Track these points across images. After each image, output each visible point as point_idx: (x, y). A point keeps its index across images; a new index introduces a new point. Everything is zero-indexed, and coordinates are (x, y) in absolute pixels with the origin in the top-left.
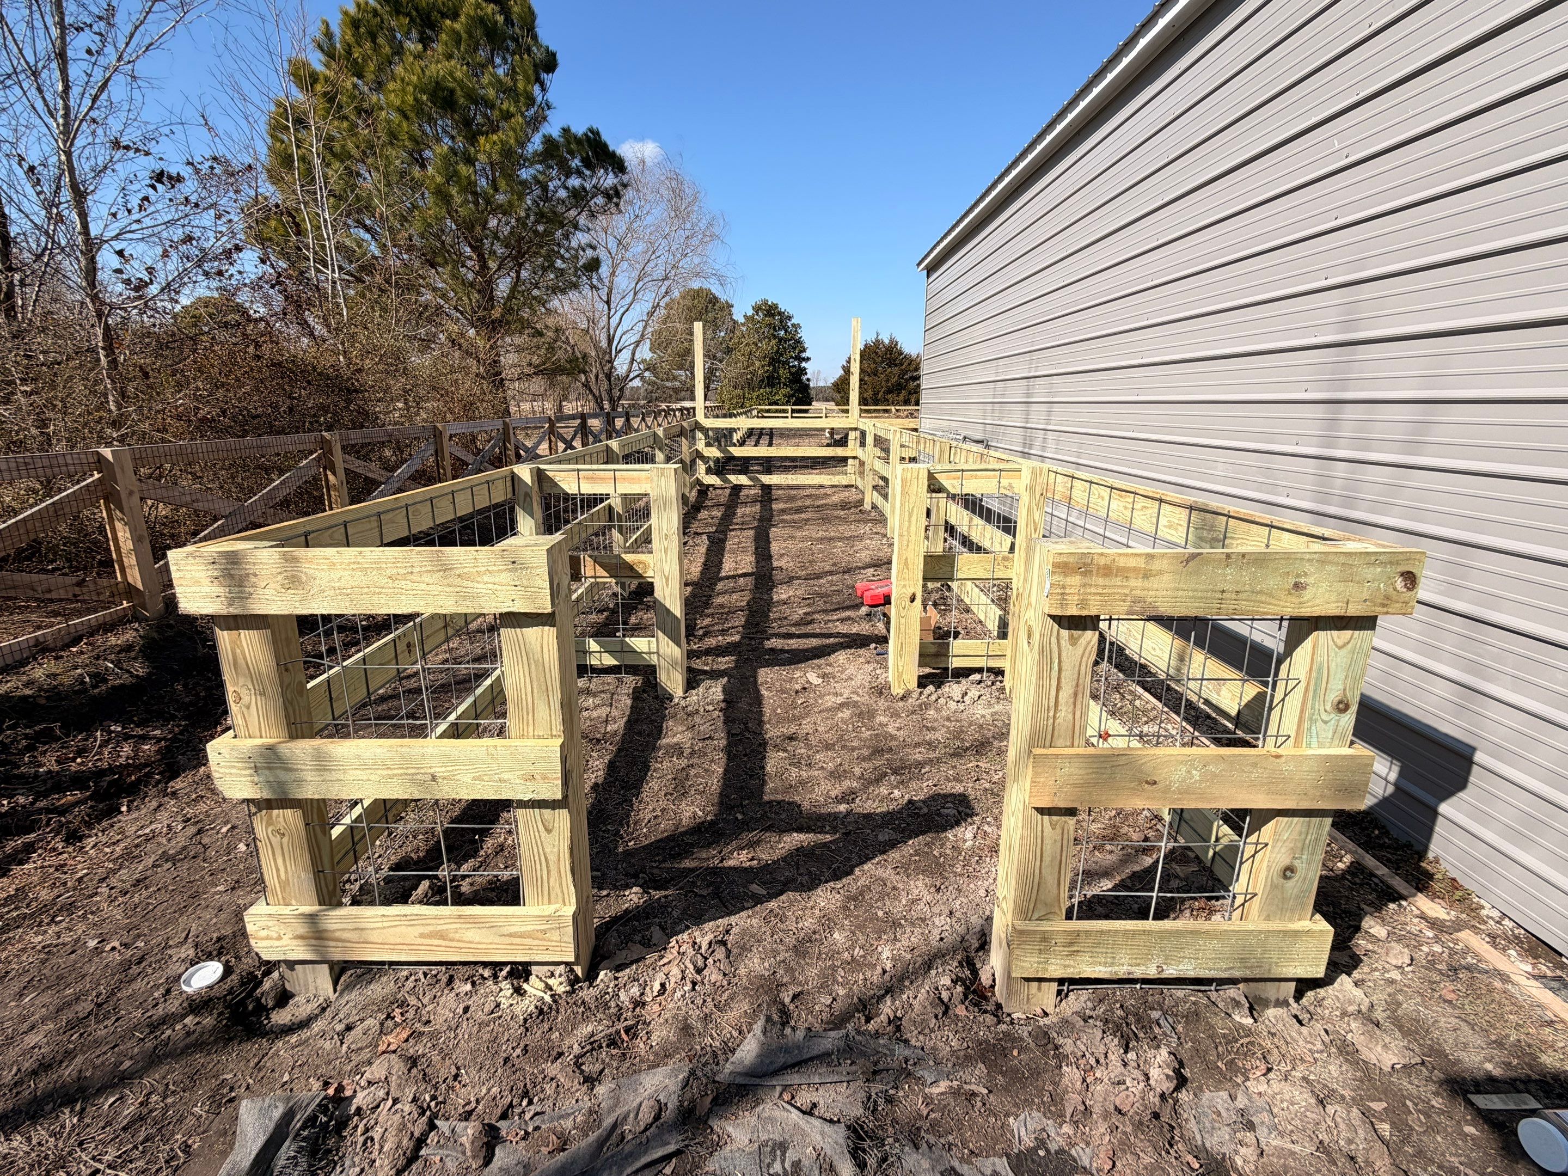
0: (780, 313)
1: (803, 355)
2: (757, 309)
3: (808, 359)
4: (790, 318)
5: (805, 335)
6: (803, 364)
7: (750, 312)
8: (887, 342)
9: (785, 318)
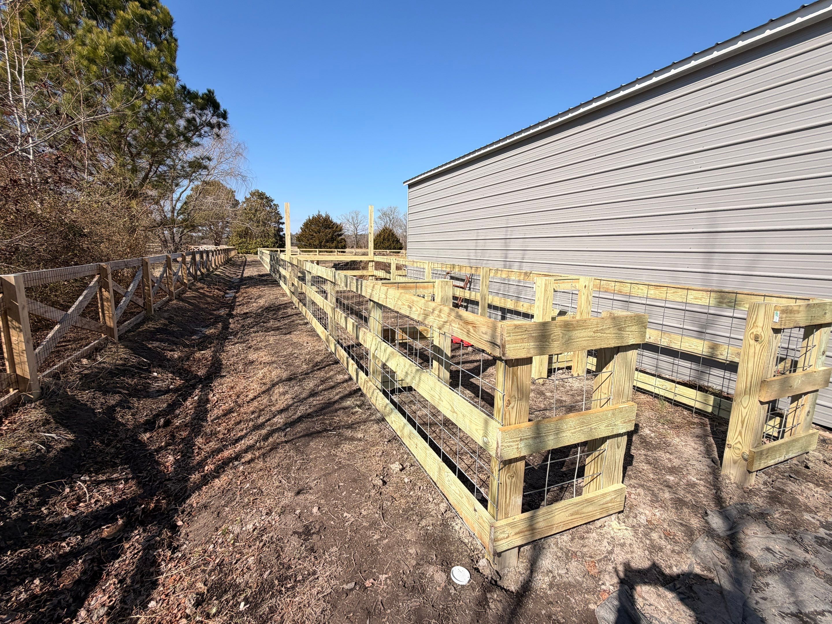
0: (267, 198)
1: (281, 221)
2: (253, 194)
3: (283, 223)
4: (272, 201)
5: (281, 210)
6: (281, 226)
7: (249, 196)
8: (324, 216)
9: (269, 200)
